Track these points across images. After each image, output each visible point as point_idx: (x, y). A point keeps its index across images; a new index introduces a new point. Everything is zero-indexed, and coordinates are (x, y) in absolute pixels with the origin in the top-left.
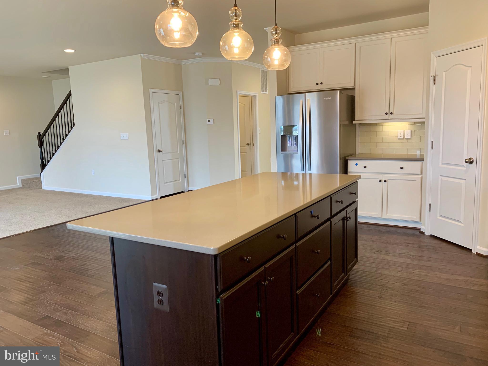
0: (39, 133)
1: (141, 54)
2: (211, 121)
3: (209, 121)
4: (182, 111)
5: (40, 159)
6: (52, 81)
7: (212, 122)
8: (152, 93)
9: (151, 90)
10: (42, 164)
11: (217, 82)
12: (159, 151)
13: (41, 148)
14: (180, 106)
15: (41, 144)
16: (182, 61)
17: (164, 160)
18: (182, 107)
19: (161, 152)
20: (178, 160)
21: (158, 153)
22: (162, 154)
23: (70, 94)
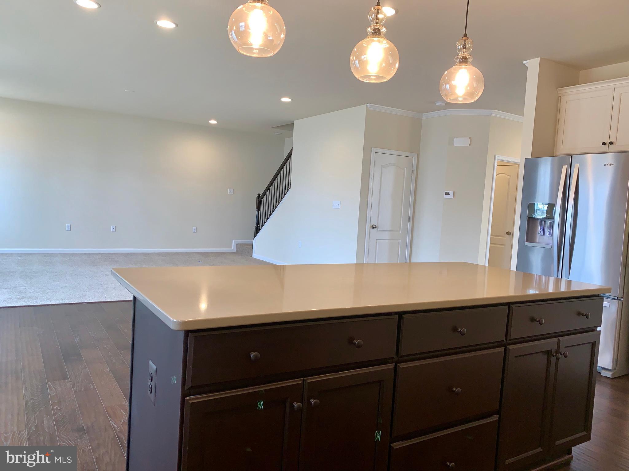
0: (259, 194)
1: (367, 105)
2: (449, 194)
3: (447, 194)
4: (413, 178)
5: (255, 224)
6: (285, 139)
7: (451, 196)
8: (375, 153)
9: (374, 150)
10: (257, 229)
11: (465, 142)
12: (373, 227)
13: (258, 211)
14: (412, 171)
15: (259, 207)
16: (423, 114)
17: (378, 240)
18: (415, 174)
19: (375, 228)
20: (399, 242)
21: (372, 230)
22: (377, 231)
23: (290, 154)
